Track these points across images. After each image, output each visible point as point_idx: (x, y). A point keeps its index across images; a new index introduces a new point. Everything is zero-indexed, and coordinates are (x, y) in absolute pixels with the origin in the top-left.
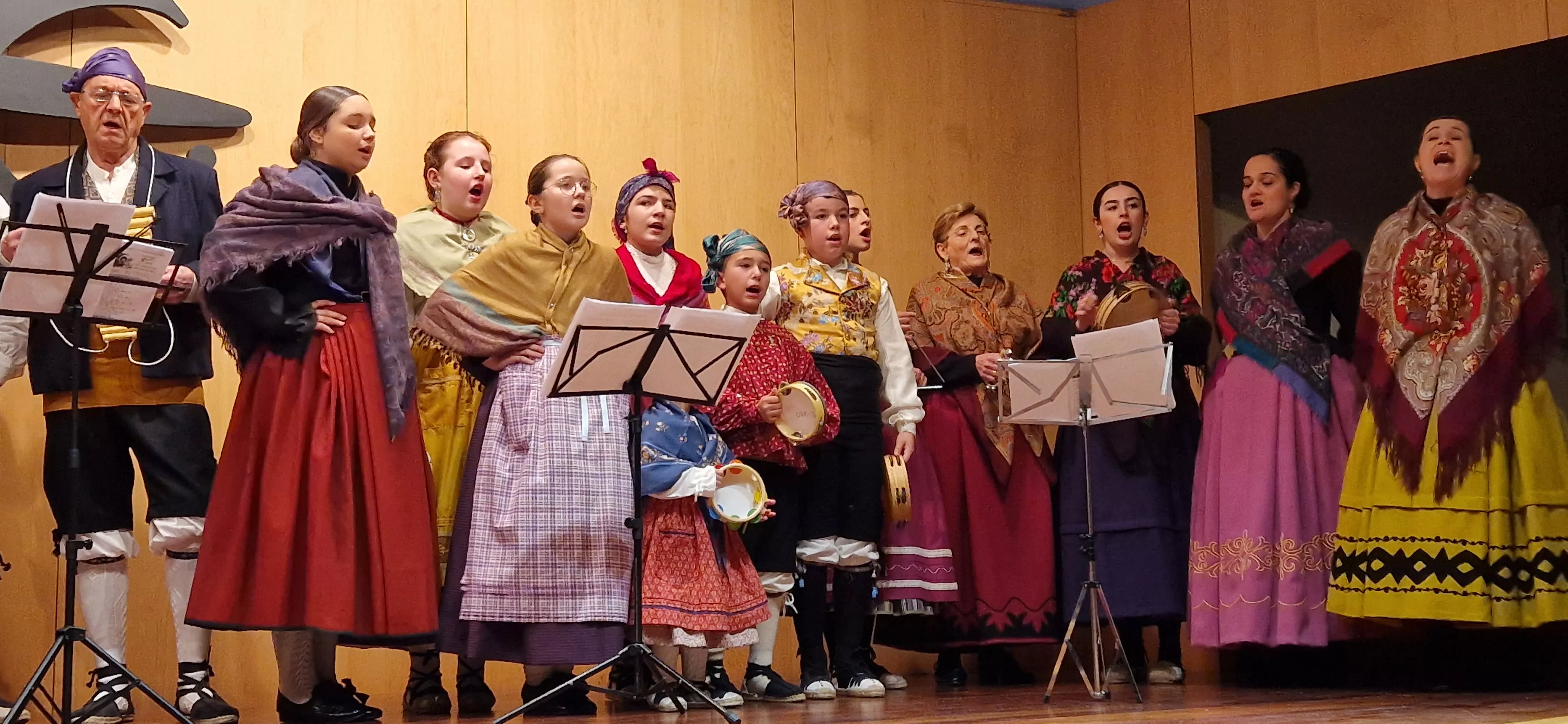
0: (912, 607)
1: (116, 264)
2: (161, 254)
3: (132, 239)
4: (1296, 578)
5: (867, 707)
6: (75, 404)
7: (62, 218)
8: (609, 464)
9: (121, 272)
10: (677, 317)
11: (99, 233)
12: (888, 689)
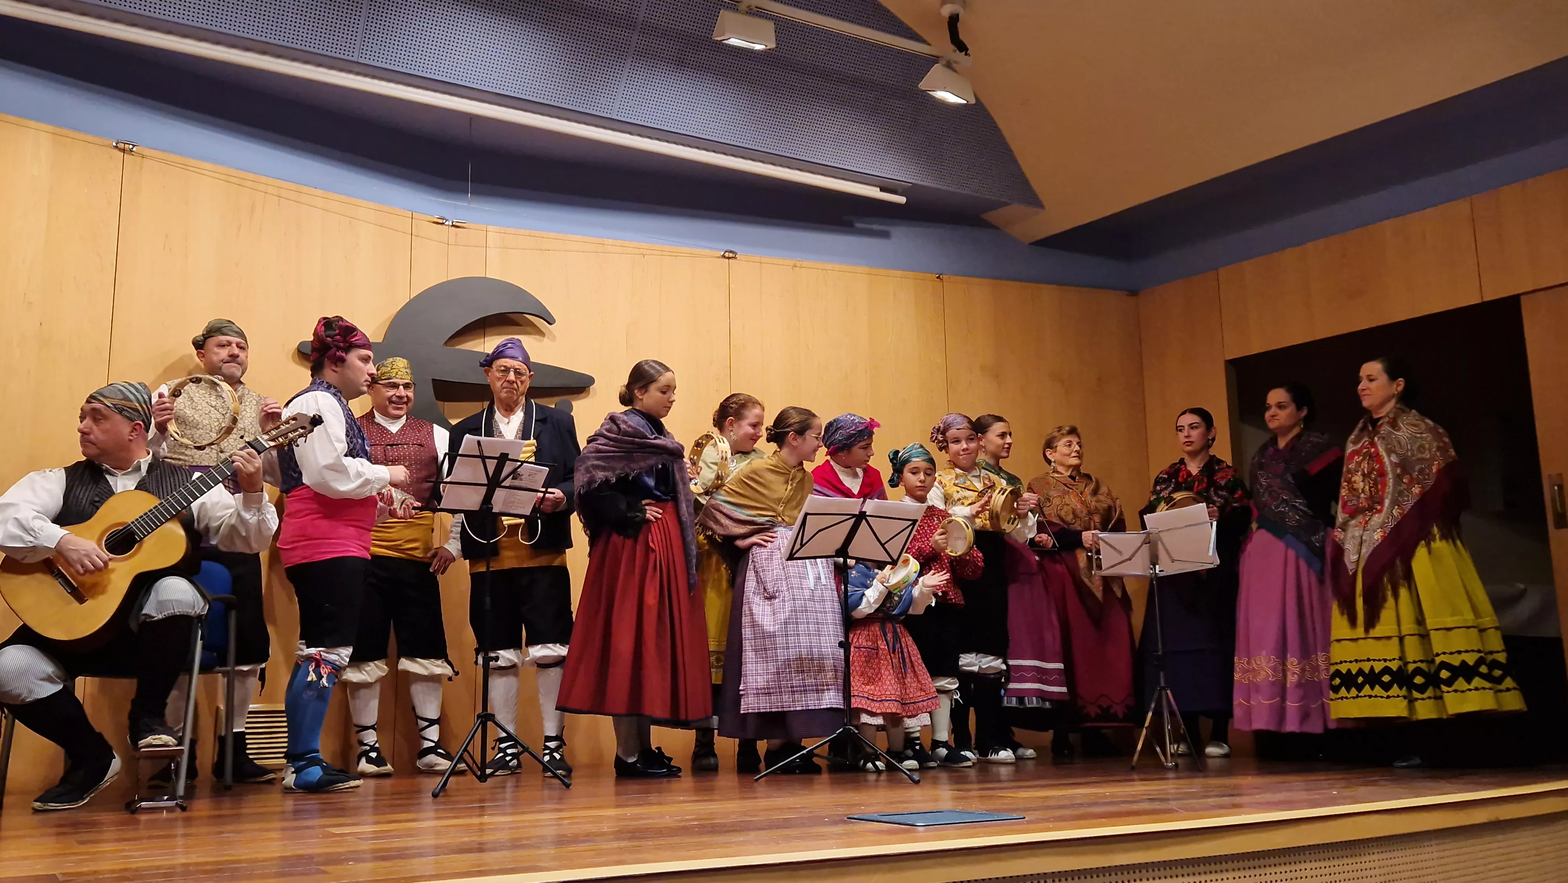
0: (1033, 703)
1: (513, 479)
2: (541, 471)
3: (523, 462)
4: (1299, 685)
5: (1004, 771)
6: (488, 568)
7: (481, 450)
8: (828, 605)
9: (516, 483)
10: (871, 506)
11: (503, 459)
12: (1019, 758)
